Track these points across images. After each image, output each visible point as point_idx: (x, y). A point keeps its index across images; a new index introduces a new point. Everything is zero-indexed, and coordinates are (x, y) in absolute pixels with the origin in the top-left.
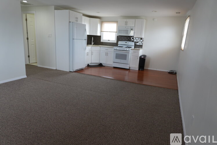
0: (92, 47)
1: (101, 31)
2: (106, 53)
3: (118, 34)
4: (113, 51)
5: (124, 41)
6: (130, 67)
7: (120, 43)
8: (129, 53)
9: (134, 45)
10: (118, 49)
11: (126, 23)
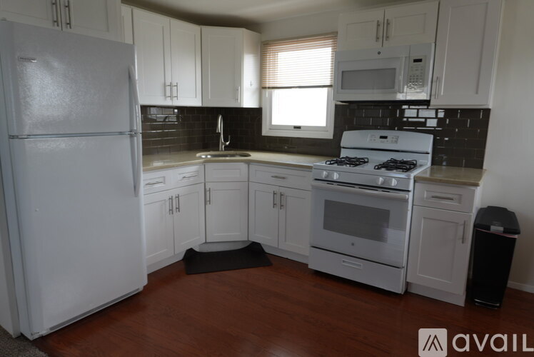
0: (208, 165)
1: (263, 88)
2: (278, 197)
3: (336, 94)
4: (310, 188)
5: (375, 127)
6: (408, 284)
7: (349, 138)
8: (406, 201)
9: (430, 150)
10: (335, 177)
11: (383, 33)
